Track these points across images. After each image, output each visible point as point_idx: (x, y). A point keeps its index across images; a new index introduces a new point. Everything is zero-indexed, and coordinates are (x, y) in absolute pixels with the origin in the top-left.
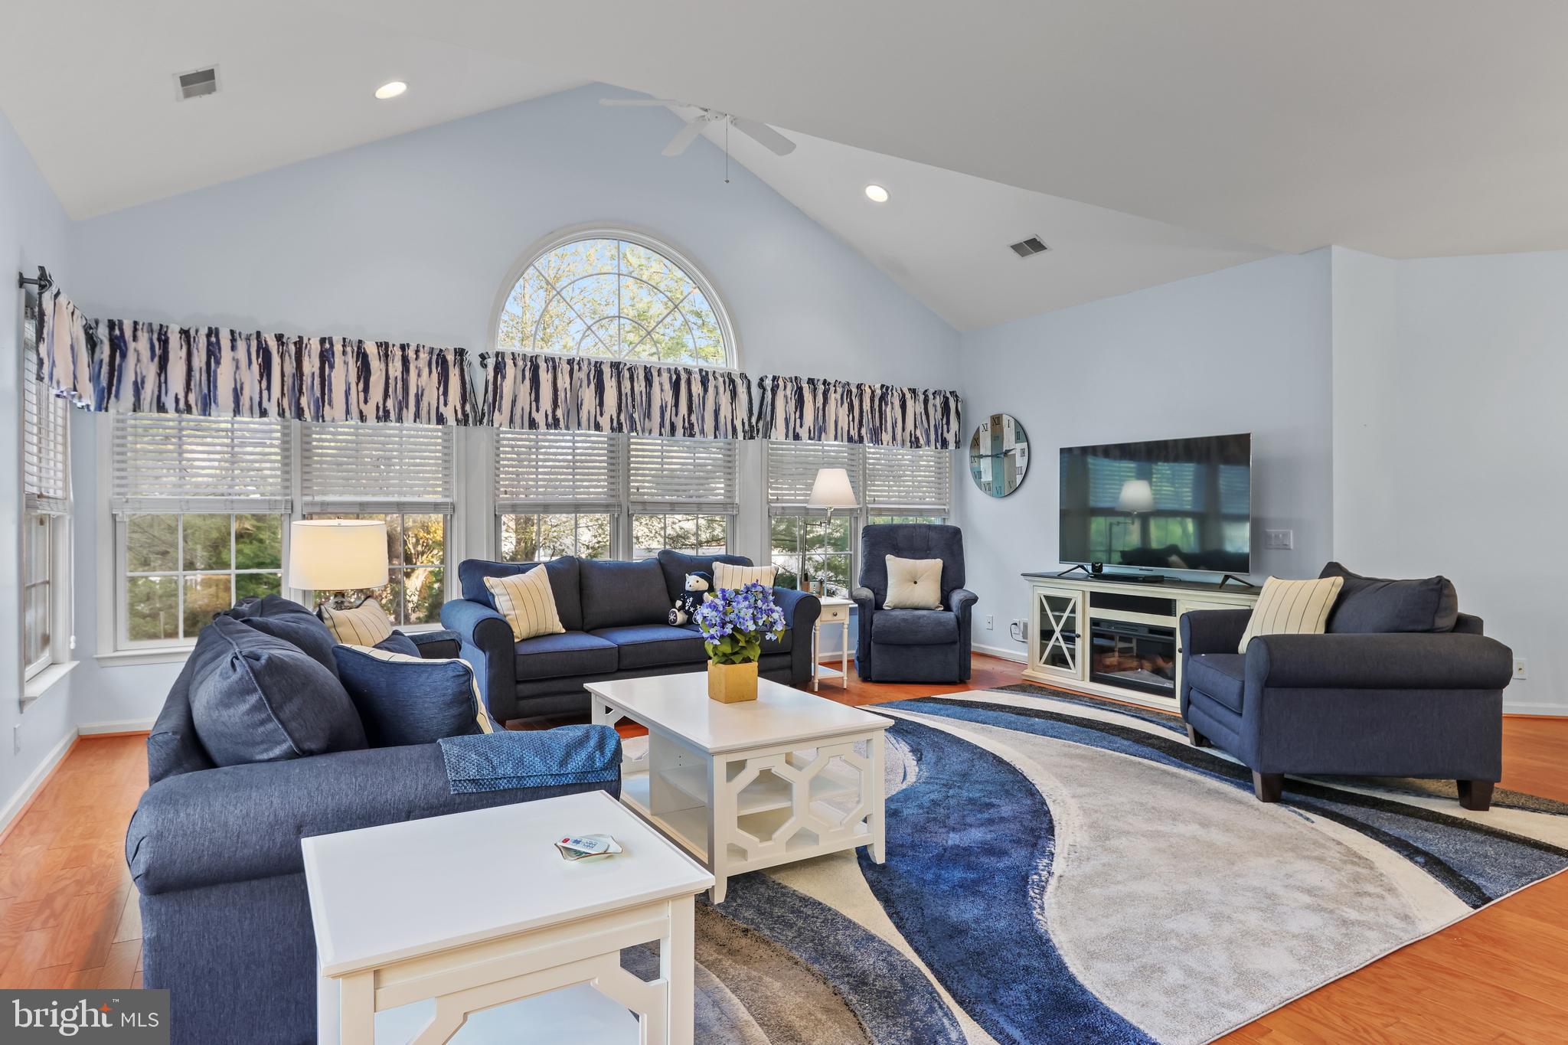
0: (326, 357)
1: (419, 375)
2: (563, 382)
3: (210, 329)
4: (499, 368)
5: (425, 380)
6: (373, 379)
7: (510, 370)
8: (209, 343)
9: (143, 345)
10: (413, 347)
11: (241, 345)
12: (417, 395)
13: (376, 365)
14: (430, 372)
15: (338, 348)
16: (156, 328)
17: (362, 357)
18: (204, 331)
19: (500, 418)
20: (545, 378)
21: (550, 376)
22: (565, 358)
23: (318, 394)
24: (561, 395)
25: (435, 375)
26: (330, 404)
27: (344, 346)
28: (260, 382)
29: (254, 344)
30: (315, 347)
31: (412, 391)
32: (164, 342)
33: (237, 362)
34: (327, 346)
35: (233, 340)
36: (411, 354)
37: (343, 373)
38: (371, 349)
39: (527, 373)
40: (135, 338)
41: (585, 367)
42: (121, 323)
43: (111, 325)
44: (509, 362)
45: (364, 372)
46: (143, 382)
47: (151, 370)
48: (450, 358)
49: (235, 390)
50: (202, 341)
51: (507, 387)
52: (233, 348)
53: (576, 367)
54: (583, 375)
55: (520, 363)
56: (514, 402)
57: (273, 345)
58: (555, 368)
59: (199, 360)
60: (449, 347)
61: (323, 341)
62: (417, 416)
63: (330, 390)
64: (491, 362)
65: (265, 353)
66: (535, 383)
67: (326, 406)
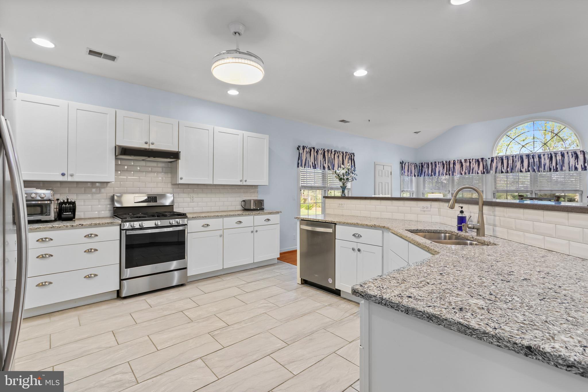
0: (454, 164)
1: (473, 165)
2: (510, 162)
3: (435, 162)
4: (492, 161)
5: (474, 165)
6: (463, 167)
7: (495, 161)
8: (435, 164)
9: (426, 166)
10: (471, 159)
11: (440, 164)
12: (472, 169)
13: (464, 164)
14: (476, 164)
15: (456, 162)
16: (427, 163)
17: (461, 162)
18: (434, 162)
19: (492, 172)
20: (505, 162)
21: (506, 161)
22: (511, 156)
23: (453, 171)
24: (510, 165)
25: (477, 164)
26: (455, 172)
27: (458, 161)
28: (443, 170)
29: (442, 163)
30: (452, 162)
31: (471, 168)
32: (428, 165)
33: (439, 166)
34: (454, 162)
35: (438, 163)
36: (471, 161)
37: (458, 166)
38: (463, 161)
39: (500, 161)
40: (424, 165)
41: (517, 157)
42: (423, 163)
43: (421, 163)
44: (495, 159)
45: (462, 166)
46: (425, 172)
47: (426, 170)
48: (480, 160)
49: (439, 172)
50: (434, 164)
51: (494, 165)
52: (439, 164)
53: (514, 158)
54: (517, 159)
55: (498, 159)
56: (496, 168)
57: (445, 162)
58: (508, 159)
59: (434, 167)
60: (479, 157)
61: (454, 161)
62: (472, 173)
63: (455, 170)
64: (490, 159)
65: (443, 164)
66: (502, 163)
67: (454, 173)
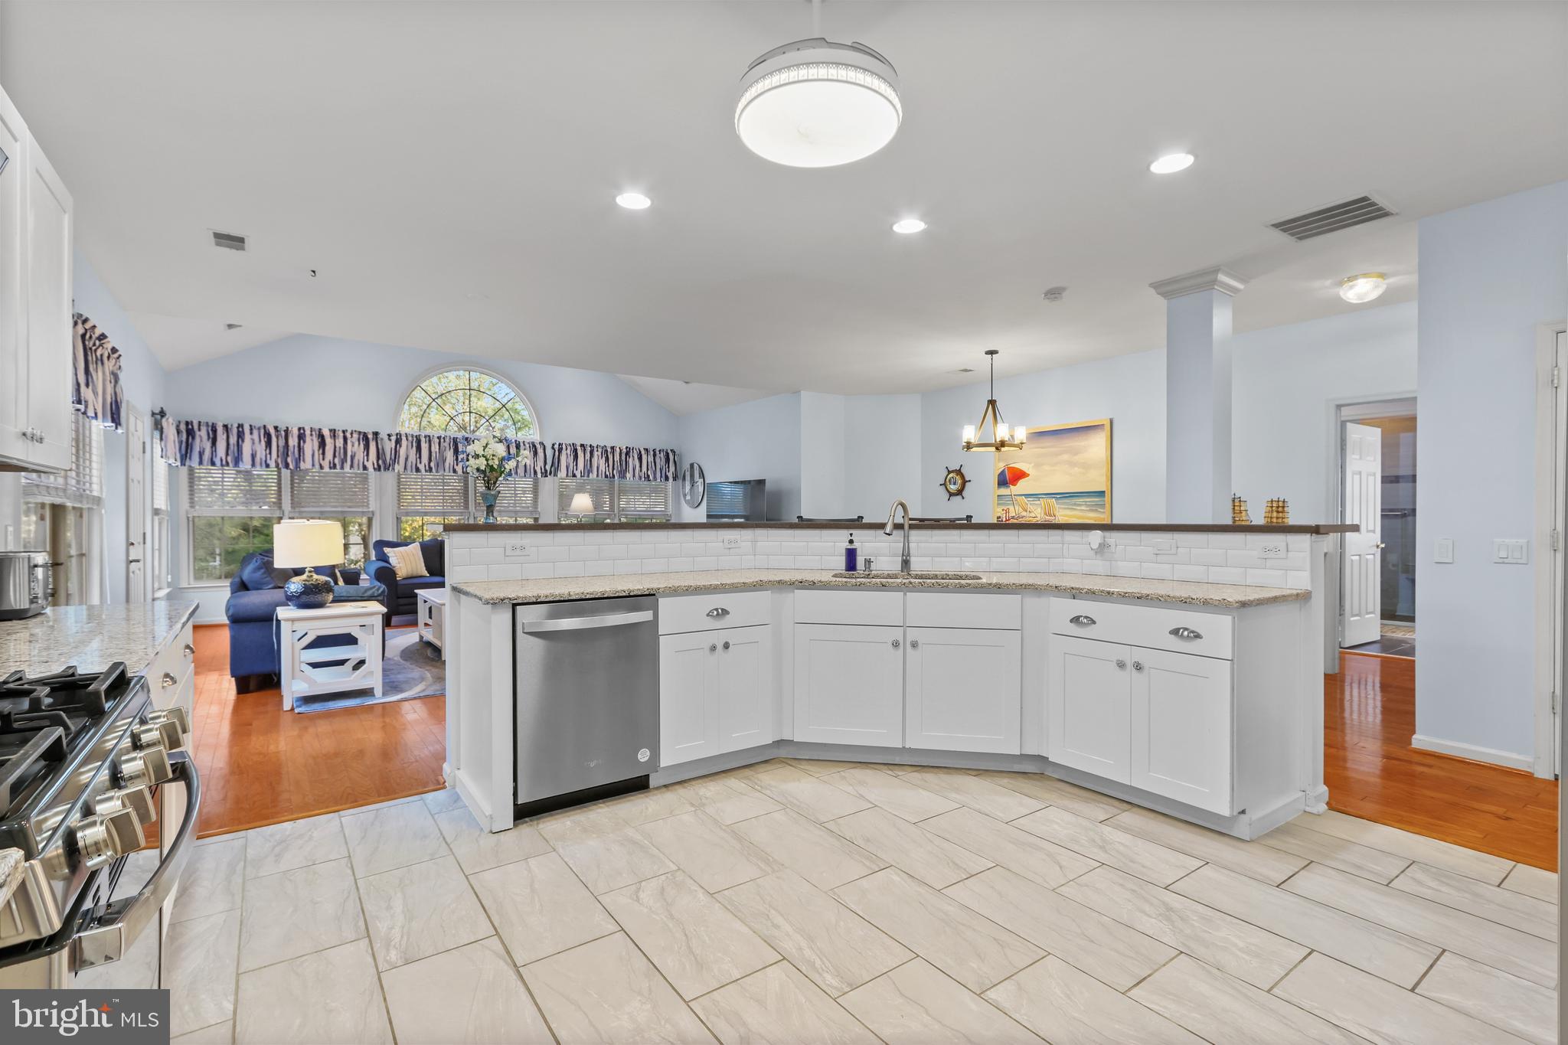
0: (301, 437)
1: (353, 446)
2: (435, 448)
3: (239, 425)
4: (398, 442)
5: (355, 448)
6: (327, 448)
7: (404, 442)
8: (239, 431)
9: (203, 433)
10: (349, 431)
11: (255, 432)
12: (351, 456)
13: (329, 441)
14: (359, 444)
15: (308, 432)
16: (210, 424)
17: (321, 437)
18: (236, 425)
19: (399, 467)
20: (424, 446)
21: (427, 445)
22: (436, 436)
23: (297, 456)
24: (434, 455)
25: (362, 445)
26: (304, 461)
27: (311, 431)
28: (266, 450)
29: (262, 431)
30: (295, 432)
31: (349, 454)
32: (215, 431)
33: (253, 440)
34: (302, 431)
35: (251, 429)
36: (348, 435)
37: (311, 445)
38: (326, 433)
39: (414, 444)
40: (199, 430)
41: (447, 440)
42: (192, 422)
43: (187, 423)
44: (404, 438)
45: (322, 444)
46: (204, 451)
47: (208, 445)
48: (370, 436)
49: (252, 455)
50: (235, 431)
51: (403, 451)
52: (251, 433)
53: (442, 440)
54: (446, 444)
55: (410, 438)
56: (407, 459)
57: (272, 431)
58: (430, 441)
59: (233, 440)
60: (369, 431)
61: (299, 429)
62: (352, 466)
63: (304, 454)
64: (394, 438)
65: (268, 435)
66: (419, 449)
67: (302, 462)
